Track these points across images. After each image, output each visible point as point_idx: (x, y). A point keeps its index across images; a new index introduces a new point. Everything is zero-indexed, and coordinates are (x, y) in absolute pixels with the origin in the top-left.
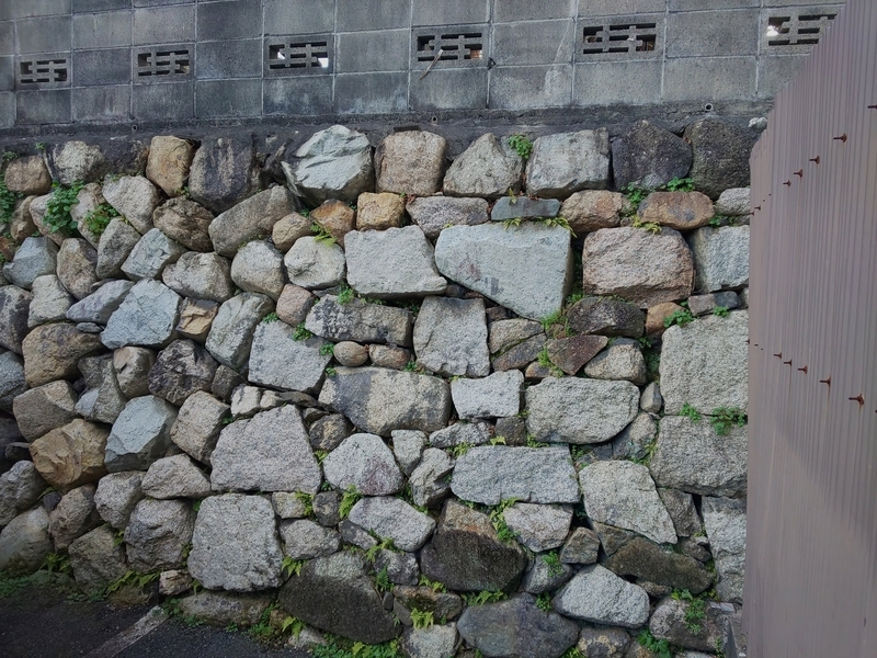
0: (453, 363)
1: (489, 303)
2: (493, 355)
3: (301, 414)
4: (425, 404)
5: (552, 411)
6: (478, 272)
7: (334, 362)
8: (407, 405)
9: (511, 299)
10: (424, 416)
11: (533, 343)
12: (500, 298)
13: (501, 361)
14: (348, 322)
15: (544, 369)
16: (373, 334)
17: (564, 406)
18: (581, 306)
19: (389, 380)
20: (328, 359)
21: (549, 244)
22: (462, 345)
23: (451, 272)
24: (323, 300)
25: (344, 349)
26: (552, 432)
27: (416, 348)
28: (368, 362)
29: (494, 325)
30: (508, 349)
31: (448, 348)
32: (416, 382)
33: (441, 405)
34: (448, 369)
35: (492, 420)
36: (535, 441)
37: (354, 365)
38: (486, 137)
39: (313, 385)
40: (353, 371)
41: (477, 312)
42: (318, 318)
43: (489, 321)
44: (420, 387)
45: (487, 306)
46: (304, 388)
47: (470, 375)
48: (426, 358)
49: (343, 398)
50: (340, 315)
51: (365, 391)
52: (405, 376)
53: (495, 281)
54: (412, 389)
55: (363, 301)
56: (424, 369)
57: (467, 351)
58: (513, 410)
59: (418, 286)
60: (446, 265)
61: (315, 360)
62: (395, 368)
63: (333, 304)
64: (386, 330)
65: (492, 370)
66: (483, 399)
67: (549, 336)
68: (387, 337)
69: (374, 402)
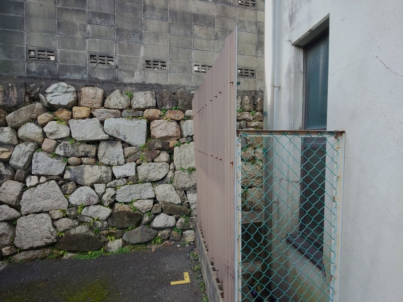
0: (113, 162)
1: (123, 142)
2: (126, 158)
3: (57, 183)
4: (105, 175)
5: (145, 173)
6: (119, 133)
7: (68, 164)
8: (98, 176)
9: (130, 141)
10: (105, 179)
11: (138, 154)
12: (127, 141)
13: (128, 159)
14: (73, 150)
15: (142, 161)
16: (83, 154)
17: (149, 171)
18: (151, 142)
19: (90, 168)
20: (66, 164)
21: (140, 124)
22: (115, 155)
23: (110, 133)
24: (62, 143)
25: (72, 160)
26: (146, 179)
27: (99, 158)
28: (81, 163)
29: (125, 149)
30: (130, 156)
31: (111, 157)
32: (101, 168)
33: (110, 175)
34: (111, 163)
35: (127, 178)
36: (141, 182)
37: (76, 165)
38: (117, 91)
39: (61, 173)
40: (76, 167)
41: (120, 145)
42: (61, 150)
43: (123, 148)
44: (102, 170)
45: (122, 143)
46: (58, 174)
47: (118, 165)
48: (103, 160)
49: (74, 176)
50: (70, 148)
51: (82, 173)
52: (96, 167)
53: (125, 136)
54: (99, 171)
55: (79, 143)
56: (103, 164)
57: (117, 157)
58: (134, 174)
59: (99, 138)
60: (108, 130)
61: (61, 164)
62: (92, 165)
63: (67, 144)
64: (88, 152)
65: (125, 163)
66: (124, 171)
67: (143, 151)
68: (88, 155)
69: (86, 176)
